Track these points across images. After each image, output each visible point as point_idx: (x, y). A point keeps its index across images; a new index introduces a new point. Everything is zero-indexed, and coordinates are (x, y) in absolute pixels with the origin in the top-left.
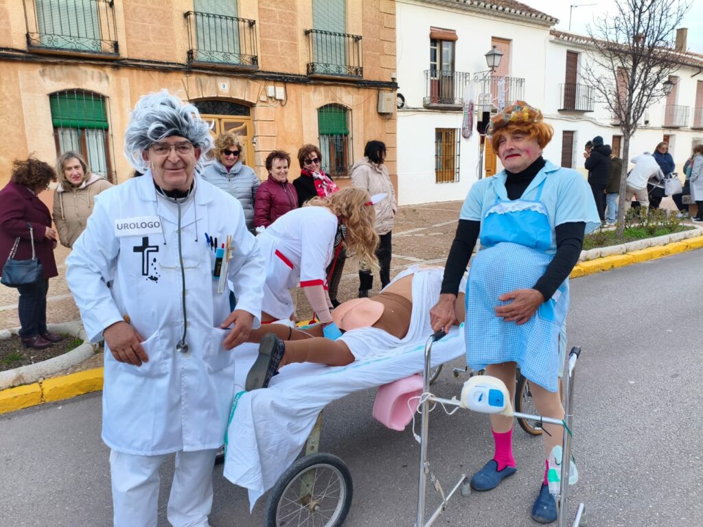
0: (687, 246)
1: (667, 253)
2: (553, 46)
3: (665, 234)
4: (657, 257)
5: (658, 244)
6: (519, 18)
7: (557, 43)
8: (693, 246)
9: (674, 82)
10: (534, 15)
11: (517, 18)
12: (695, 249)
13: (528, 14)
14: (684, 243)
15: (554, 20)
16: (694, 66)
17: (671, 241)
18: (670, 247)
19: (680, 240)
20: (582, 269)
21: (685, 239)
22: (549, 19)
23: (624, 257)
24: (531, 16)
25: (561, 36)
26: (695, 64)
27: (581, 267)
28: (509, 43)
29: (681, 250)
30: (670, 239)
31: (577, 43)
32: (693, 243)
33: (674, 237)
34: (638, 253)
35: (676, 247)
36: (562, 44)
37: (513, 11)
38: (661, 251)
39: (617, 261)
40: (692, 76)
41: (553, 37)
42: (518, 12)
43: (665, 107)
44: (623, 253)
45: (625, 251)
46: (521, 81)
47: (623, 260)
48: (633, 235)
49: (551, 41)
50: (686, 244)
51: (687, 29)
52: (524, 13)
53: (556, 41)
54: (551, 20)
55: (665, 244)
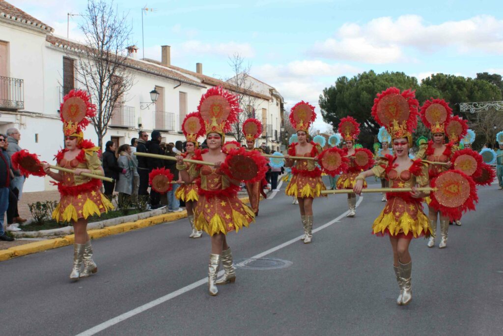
0: (151, 222)
1: (136, 227)
2: (49, 52)
3: (135, 213)
4: (128, 230)
5: (129, 221)
6: (14, 23)
7: (53, 49)
8: (156, 222)
9: (159, 92)
10: (29, 22)
11: (13, 23)
12: (157, 224)
13: (24, 21)
14: (149, 219)
15: (49, 29)
16: (175, 80)
17: (139, 218)
18: (138, 223)
19: (146, 218)
20: (67, 240)
21: (150, 217)
22: (44, 27)
23: (102, 230)
24: (26, 22)
25: (57, 44)
26: (176, 78)
27: (67, 238)
28: (6, 45)
29: (147, 225)
30: (138, 217)
31: (72, 51)
32: (155, 220)
33: (141, 216)
34: (111, 228)
35: (142, 223)
36: (58, 51)
37: (8, 16)
38: (131, 226)
39: (95, 234)
40: (175, 88)
41: (49, 44)
42: (14, 18)
43: (154, 113)
44: (102, 228)
45: (103, 227)
46: (20, 82)
47: (101, 233)
48: (112, 215)
49: (48, 47)
50: (150, 220)
51: (169, 47)
52: (19, 19)
53: (52, 47)
54: (46, 29)
55: (135, 221)
